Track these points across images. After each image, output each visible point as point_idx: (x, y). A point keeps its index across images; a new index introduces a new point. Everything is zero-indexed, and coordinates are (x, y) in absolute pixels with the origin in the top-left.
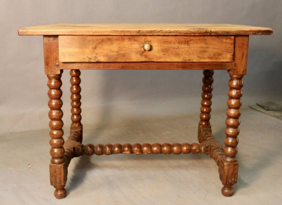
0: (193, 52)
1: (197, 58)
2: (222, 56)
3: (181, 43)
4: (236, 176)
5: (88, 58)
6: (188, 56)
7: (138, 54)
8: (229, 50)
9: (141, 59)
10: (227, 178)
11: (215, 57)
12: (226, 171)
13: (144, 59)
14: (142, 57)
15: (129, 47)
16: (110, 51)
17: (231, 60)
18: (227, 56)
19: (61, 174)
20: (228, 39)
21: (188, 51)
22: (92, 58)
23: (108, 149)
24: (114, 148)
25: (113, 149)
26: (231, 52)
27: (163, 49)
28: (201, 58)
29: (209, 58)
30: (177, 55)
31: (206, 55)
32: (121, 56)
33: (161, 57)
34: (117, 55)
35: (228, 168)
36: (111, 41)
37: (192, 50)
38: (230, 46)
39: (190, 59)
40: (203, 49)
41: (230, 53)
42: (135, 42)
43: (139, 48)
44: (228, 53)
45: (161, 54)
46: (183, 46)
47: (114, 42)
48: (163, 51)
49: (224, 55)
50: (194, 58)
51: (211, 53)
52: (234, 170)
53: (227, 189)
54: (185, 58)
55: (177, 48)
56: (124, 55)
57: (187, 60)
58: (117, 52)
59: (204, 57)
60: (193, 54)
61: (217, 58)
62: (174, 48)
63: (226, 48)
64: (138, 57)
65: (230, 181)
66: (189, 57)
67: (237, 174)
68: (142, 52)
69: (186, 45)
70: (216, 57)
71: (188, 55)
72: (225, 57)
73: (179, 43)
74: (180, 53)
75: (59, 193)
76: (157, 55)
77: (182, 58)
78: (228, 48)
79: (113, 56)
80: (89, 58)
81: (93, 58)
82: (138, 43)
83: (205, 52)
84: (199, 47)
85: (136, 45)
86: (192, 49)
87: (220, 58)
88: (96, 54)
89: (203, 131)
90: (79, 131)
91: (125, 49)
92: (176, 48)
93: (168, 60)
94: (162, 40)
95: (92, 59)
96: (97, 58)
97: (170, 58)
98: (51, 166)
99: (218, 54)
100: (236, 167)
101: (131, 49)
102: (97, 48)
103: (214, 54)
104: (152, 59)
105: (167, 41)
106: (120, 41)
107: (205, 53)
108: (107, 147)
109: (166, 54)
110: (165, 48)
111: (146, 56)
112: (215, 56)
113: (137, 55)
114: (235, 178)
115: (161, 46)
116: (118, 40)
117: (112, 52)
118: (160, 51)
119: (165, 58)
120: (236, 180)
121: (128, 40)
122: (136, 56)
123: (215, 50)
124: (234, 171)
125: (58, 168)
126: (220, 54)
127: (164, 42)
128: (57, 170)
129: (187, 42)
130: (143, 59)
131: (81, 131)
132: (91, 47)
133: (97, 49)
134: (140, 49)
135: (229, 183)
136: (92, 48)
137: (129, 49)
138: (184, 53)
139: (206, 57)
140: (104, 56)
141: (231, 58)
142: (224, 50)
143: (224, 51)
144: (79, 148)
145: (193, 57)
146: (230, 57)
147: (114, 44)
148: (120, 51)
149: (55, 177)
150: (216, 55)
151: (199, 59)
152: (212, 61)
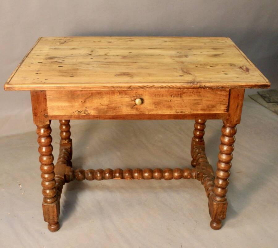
1: (189, 110)
2: (216, 108)
3: (174, 96)
5: (78, 112)
6: (180, 109)
7: (129, 107)
8: (224, 102)
9: (132, 112)
10: (216, 215)
11: (208, 109)
12: (215, 209)
13: (136, 112)
14: (133, 110)
15: (119, 100)
16: (100, 105)
17: (225, 112)
18: (221, 108)
20: (223, 92)
21: (181, 104)
22: (81, 112)
23: (99, 175)
24: (105, 174)
25: (104, 175)
27: (154, 102)
28: (193, 110)
29: (202, 110)
30: (170, 107)
31: (200, 107)
32: (111, 109)
33: (152, 110)
34: (107, 108)
35: (217, 207)
36: (101, 95)
37: (185, 103)
38: (225, 98)
39: (182, 111)
40: (196, 102)
41: (224, 105)
42: (126, 96)
43: (130, 102)
44: (222, 105)
45: (153, 107)
46: (175, 99)
47: (104, 96)
48: (155, 104)
49: (217, 107)
50: (187, 111)
51: (204, 105)
53: (215, 223)
54: (177, 110)
55: (170, 101)
56: (114, 109)
57: (179, 112)
58: (107, 106)
59: (197, 109)
60: (186, 106)
61: (210, 110)
62: (167, 101)
63: (220, 100)
64: (129, 110)
65: (219, 218)
66: (181, 109)
68: (133, 106)
69: (179, 97)
70: (210, 109)
71: (181, 108)
72: (218, 109)
73: (172, 96)
74: (173, 105)
76: (149, 107)
77: (174, 110)
78: (222, 100)
79: (104, 109)
80: (79, 112)
81: (83, 112)
82: (128, 96)
83: (198, 104)
84: (192, 99)
85: (127, 99)
86: (185, 101)
87: (214, 110)
88: (86, 108)
89: (196, 148)
91: (115, 102)
92: (169, 101)
93: (160, 112)
94: (154, 93)
96: (87, 112)
97: (162, 111)
98: (43, 206)
99: (212, 106)
100: (225, 206)
101: (122, 102)
102: (86, 102)
103: (208, 107)
104: (144, 112)
106: (110, 94)
107: (198, 105)
108: (98, 173)
109: (158, 107)
110: (157, 101)
111: (137, 109)
112: (209, 108)
114: (224, 215)
115: (153, 99)
116: (108, 94)
117: (102, 105)
118: (152, 104)
119: (157, 111)
120: (224, 216)
121: (119, 94)
122: (127, 109)
123: (209, 103)
124: (223, 209)
125: (51, 207)
126: (213, 106)
127: (156, 95)
128: (50, 209)
129: (179, 95)
130: (134, 112)
131: (71, 148)
132: (81, 101)
133: (86, 103)
135: (217, 219)
136: (82, 102)
137: (119, 102)
138: (176, 105)
139: (199, 109)
140: (94, 109)
141: (225, 109)
142: (218, 102)
143: (218, 103)
144: (70, 175)
145: (186, 109)
146: (224, 108)
147: (104, 97)
148: (110, 104)
149: (49, 214)
151: (192, 111)
152: (206, 113)
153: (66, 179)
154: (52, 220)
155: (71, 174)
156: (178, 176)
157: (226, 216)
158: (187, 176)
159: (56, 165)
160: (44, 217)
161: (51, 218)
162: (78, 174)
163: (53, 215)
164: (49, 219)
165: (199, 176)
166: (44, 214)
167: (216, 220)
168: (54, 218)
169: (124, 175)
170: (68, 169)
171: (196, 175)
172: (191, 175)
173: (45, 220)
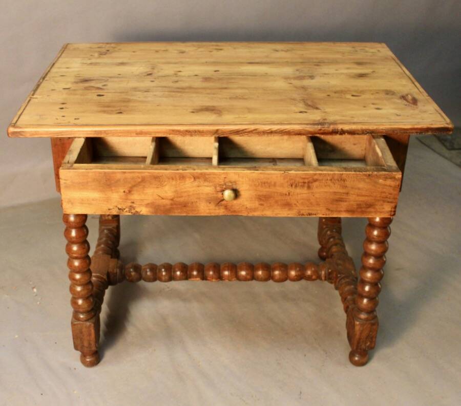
0: (318, 200)
1: (324, 211)
2: (374, 208)
3: (296, 186)
4: (374, 340)
5: (117, 209)
6: (307, 208)
7: (212, 203)
8: (389, 198)
9: (218, 211)
10: (358, 343)
11: (359, 210)
12: (358, 333)
13: (224, 212)
14: (219, 209)
15: (193, 191)
16: (157, 198)
17: (391, 215)
18: (383, 208)
19: (90, 335)
20: (390, 180)
21: (308, 200)
22: (124, 209)
23: (164, 273)
24: (175, 272)
25: (173, 273)
26: (391, 202)
27: (259, 195)
28: (332, 211)
29: (348, 211)
30: (288, 205)
31: (344, 206)
32: (179, 206)
33: (255, 209)
34: (171, 204)
35: (361, 329)
36: (160, 181)
37: (316, 198)
38: (392, 191)
39: (310, 212)
40: (337, 197)
41: (389, 204)
42: (206, 184)
43: (213, 194)
44: (386, 204)
45: (256, 204)
46: (298, 190)
47: (166, 183)
48: (260, 199)
49: (377, 207)
50: (319, 212)
51: (352, 203)
52: (370, 331)
53: (357, 355)
54: (301, 211)
55: (288, 194)
56: (185, 205)
57: (305, 214)
58: (172, 200)
59: (339, 209)
60: (318, 205)
61: (363, 212)
62: (282, 195)
63: (383, 195)
64: (211, 208)
65: (363, 347)
66: (308, 210)
67: (376, 337)
68: (219, 200)
69: (306, 188)
70: (363, 209)
71: (308, 206)
72: (379, 210)
73: (292, 185)
74: (293, 202)
75: (88, 360)
76: (248, 204)
77: (296, 211)
78: (387, 194)
79: (164, 206)
80: (119, 209)
81: (127, 209)
82: (211, 184)
83: (342, 201)
84: (330, 192)
85: (209, 188)
86: (317, 195)
87: (370, 212)
88: (133, 203)
89: (326, 229)
90: (114, 228)
91: (186, 194)
92: (286, 195)
93: (269, 213)
94: (259, 179)
95: (125, 211)
96: (134, 209)
97: (273, 211)
98: (73, 325)
99: (366, 204)
100: (374, 327)
101: (199, 194)
102: (133, 192)
103: (359, 206)
104: (239, 212)
105: (269, 181)
106: (176, 180)
107: (341, 203)
108: (163, 270)
109: (265, 205)
110: (265, 193)
111: (226, 206)
112: (361, 208)
113: (210, 205)
114: (371, 342)
115: (256, 190)
116: (173, 179)
117: (163, 199)
118: (254, 199)
119: (263, 211)
120: (373, 345)
121: (193, 180)
122: (207, 206)
123: (362, 199)
124: (371, 333)
125: (86, 327)
126: (370, 206)
127: (262, 183)
128: (84, 330)
129: (306, 185)
130: (221, 212)
131: (118, 228)
132: (122, 191)
133: (132, 194)
134: (215, 195)
135: (361, 349)
136: (124, 192)
137: (193, 194)
138: (300, 202)
139: (342, 209)
140: (147, 205)
141: (391, 211)
142: (379, 198)
143: (379, 200)
144: (116, 273)
145: (318, 209)
146: (390, 209)
147: (165, 185)
148: (177, 197)
149: (81, 339)
150: (362, 206)
151: (328, 212)
152: (355, 216)
153: (109, 280)
154: (87, 348)
155: (118, 270)
156: (296, 276)
157: (375, 344)
158: (312, 276)
159: (93, 257)
160: (74, 343)
161: (86, 344)
162: (131, 272)
163: (89, 341)
164: (83, 346)
165: (331, 276)
166: (73, 339)
167: (359, 350)
168: (90, 344)
169: (206, 273)
170: (112, 264)
171: (325, 273)
172: (318, 274)
173: (76, 348)
